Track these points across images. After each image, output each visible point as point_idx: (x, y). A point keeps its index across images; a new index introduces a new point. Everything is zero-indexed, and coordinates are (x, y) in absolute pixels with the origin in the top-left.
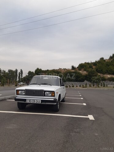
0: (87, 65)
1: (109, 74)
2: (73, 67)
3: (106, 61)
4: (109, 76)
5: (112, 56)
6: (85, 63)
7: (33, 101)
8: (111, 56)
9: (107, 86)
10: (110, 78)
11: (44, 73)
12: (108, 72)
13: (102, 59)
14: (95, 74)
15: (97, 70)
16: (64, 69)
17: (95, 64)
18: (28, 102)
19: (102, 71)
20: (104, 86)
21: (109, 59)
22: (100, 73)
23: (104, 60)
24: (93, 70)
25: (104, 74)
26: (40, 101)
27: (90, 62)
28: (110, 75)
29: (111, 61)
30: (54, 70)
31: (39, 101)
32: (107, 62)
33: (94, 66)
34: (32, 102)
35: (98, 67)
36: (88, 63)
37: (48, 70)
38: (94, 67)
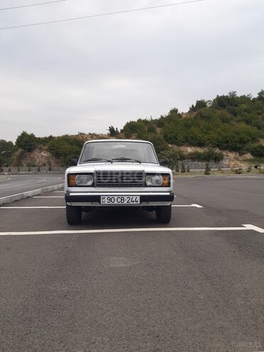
0: (143, 124)
1: (191, 145)
2: (112, 130)
3: (184, 116)
4: (190, 150)
5: (195, 105)
6: (139, 120)
7: (119, 200)
8: (193, 106)
9: (189, 171)
10: (193, 154)
11: (41, 143)
12: (187, 141)
13: (174, 111)
14: (162, 146)
15: (165, 137)
16: (90, 134)
17: (161, 122)
18: (105, 202)
19: (176, 139)
20: (183, 172)
21: (189, 112)
22: (171, 144)
23: (179, 115)
24: (157, 136)
25: (180, 146)
26: (138, 198)
27: (149, 119)
28: (193, 148)
29: (195, 117)
30: (67, 136)
31: (134, 198)
32: (186, 119)
33: (158, 128)
34: (116, 202)
35: (167, 130)
36: (145, 122)
37: (51, 137)
38: (158, 130)
